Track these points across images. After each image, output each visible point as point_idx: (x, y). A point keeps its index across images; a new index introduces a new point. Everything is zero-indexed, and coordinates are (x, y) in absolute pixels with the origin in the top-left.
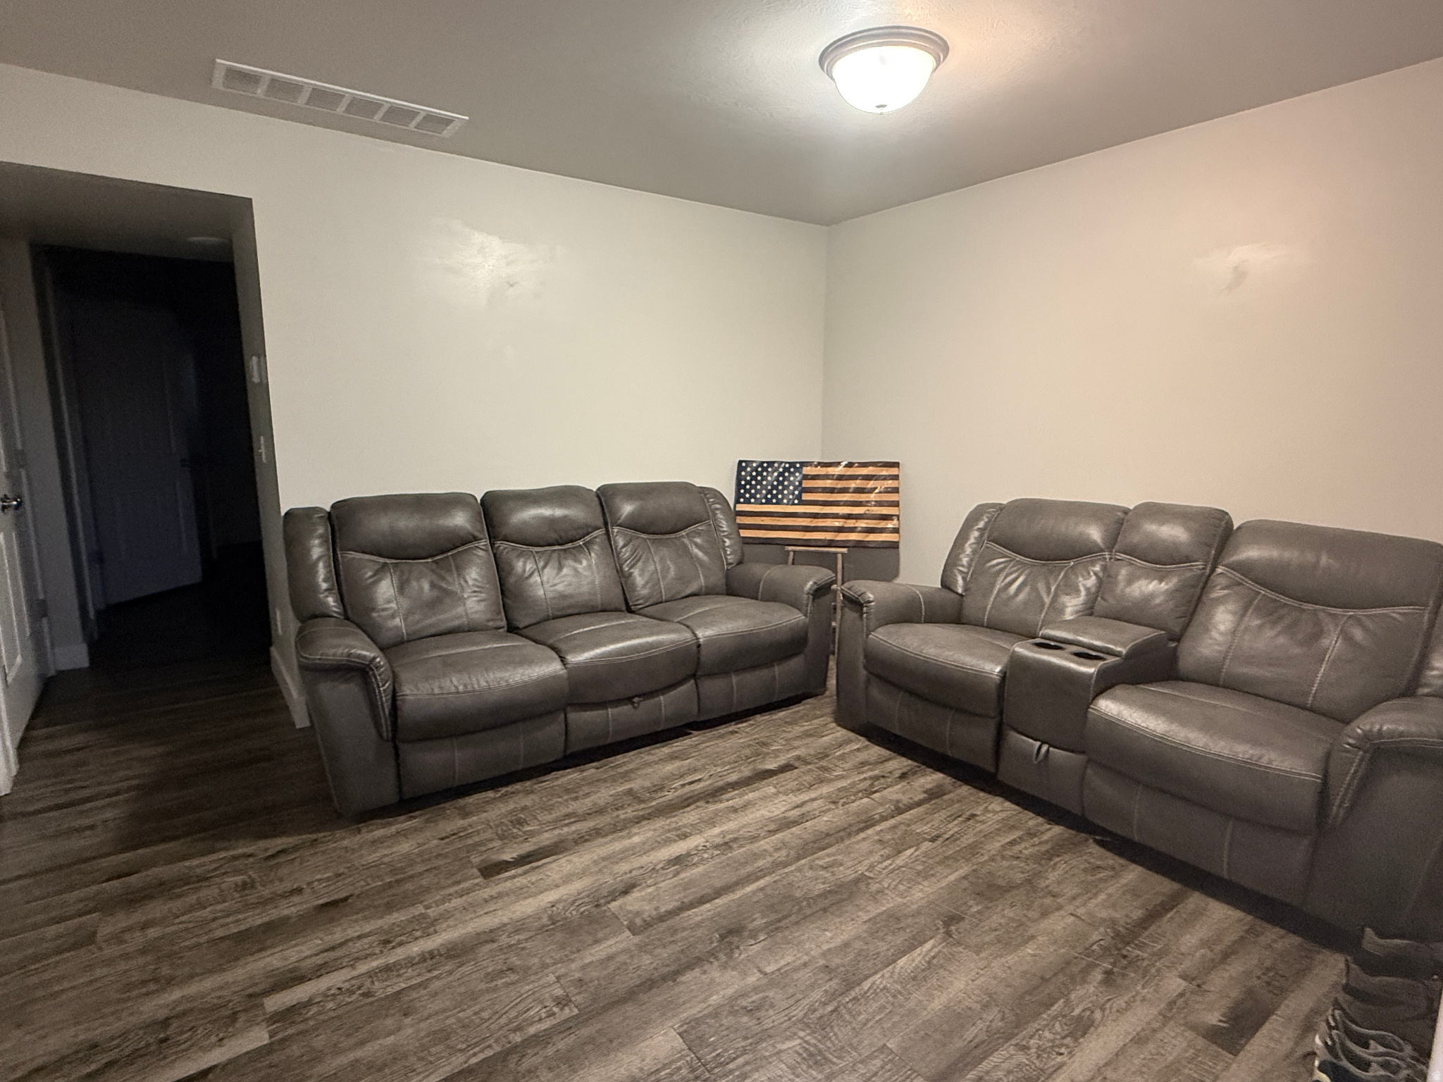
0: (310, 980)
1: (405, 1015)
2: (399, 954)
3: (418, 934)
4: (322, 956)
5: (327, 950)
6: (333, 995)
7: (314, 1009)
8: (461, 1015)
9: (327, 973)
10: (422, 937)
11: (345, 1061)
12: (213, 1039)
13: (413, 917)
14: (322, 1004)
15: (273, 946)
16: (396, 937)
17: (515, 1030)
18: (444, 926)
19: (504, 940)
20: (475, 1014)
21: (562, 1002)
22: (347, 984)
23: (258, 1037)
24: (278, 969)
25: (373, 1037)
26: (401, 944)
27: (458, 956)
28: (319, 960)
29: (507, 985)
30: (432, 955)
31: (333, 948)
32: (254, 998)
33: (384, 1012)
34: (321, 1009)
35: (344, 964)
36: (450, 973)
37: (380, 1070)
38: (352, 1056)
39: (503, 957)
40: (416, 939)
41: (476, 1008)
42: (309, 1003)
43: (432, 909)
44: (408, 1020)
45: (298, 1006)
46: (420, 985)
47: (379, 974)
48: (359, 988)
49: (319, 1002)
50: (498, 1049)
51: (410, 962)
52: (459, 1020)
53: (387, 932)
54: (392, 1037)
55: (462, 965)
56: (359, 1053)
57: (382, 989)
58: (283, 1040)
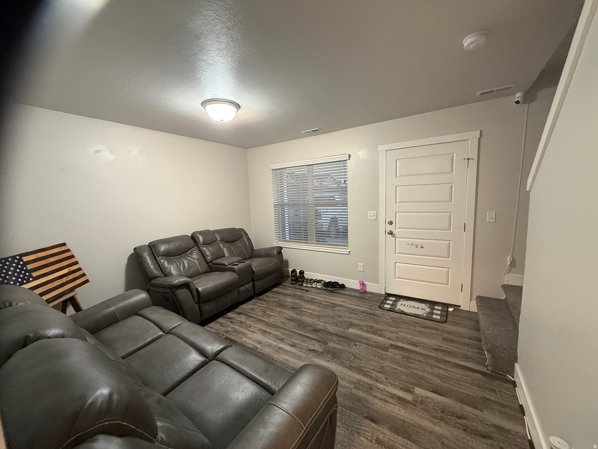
0: (397, 395)
1: (383, 367)
2: (371, 382)
3: (362, 383)
4: (389, 401)
5: (387, 401)
6: (394, 386)
7: (401, 386)
8: (374, 358)
9: (391, 393)
10: (362, 381)
11: (401, 368)
12: (429, 400)
13: (357, 389)
14: (398, 386)
15: (400, 419)
16: (367, 388)
17: (369, 348)
18: (354, 379)
19: (348, 363)
20: (371, 356)
21: (356, 345)
22: (389, 385)
23: (418, 390)
24: (403, 408)
25: (393, 369)
26: (368, 384)
27: (361, 369)
28: (391, 400)
29: (360, 355)
30: (365, 375)
31: (385, 400)
32: (414, 403)
33: (387, 371)
34: (399, 385)
35: (386, 392)
36: (366, 367)
37: (396, 362)
38: (400, 368)
39: (353, 361)
40: (363, 382)
41: (370, 357)
42: (401, 389)
43: (351, 387)
44: (384, 366)
45: (404, 390)
46: (374, 370)
47: (380, 381)
48: (387, 382)
49: (399, 387)
50: (374, 349)
51: (371, 377)
52: (375, 358)
53: (368, 391)
54: (389, 365)
55: (362, 367)
56: (398, 368)
57: (382, 377)
58: (412, 384)
